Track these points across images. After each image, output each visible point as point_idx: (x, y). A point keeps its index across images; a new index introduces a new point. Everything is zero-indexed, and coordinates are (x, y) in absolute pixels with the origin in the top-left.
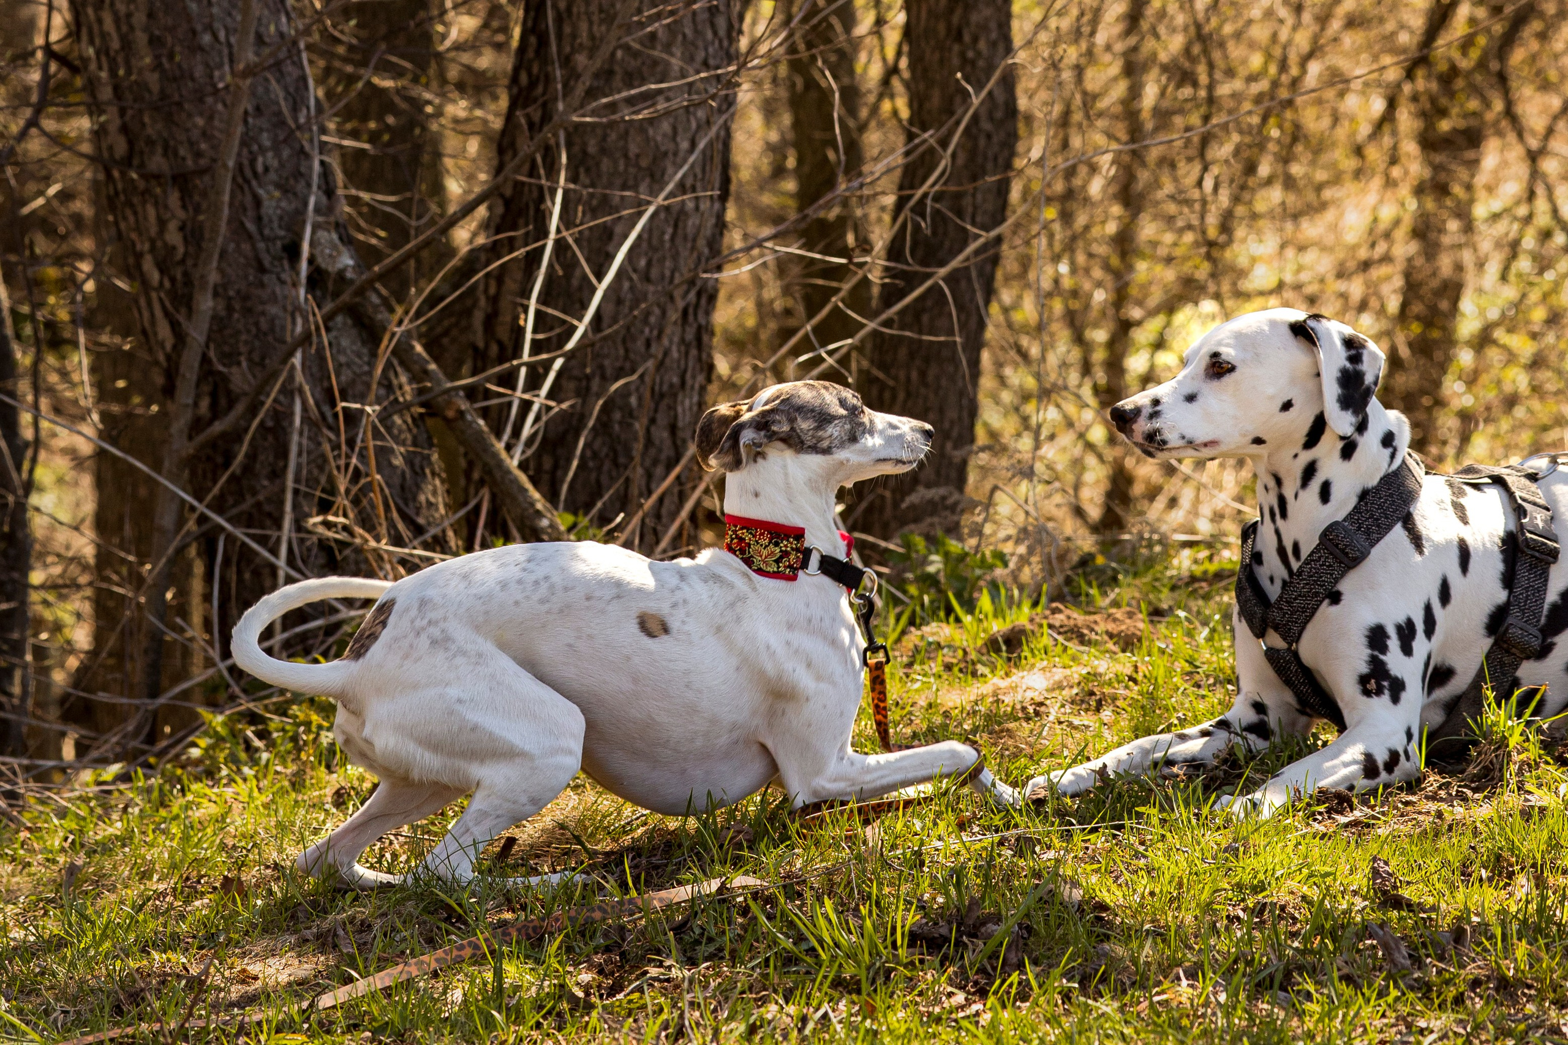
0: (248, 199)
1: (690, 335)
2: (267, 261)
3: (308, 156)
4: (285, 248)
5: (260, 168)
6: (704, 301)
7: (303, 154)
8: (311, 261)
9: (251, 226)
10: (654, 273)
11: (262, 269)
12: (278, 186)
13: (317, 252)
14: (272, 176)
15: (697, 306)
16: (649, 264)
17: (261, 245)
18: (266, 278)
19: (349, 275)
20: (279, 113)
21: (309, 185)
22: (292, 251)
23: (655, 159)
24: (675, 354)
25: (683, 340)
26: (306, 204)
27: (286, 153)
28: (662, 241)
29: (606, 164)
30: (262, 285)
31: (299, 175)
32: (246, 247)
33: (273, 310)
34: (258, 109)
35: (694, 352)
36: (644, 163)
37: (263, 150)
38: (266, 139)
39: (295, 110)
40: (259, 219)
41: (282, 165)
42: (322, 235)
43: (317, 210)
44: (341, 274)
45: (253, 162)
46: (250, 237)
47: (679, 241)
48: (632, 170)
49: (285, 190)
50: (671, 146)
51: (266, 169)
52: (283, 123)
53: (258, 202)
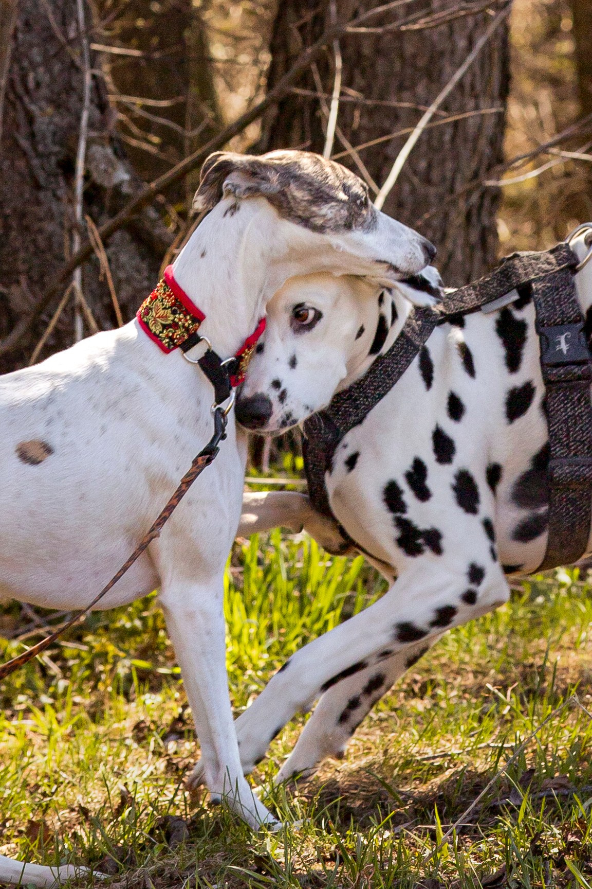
0: (21, 117)
1: (474, 237)
2: (42, 179)
3: (78, 70)
4: (60, 164)
5: (31, 84)
6: (487, 202)
7: (74, 68)
8: (87, 177)
9: (24, 143)
10: (435, 175)
11: (38, 187)
12: (50, 101)
13: (92, 167)
14: (44, 92)
15: (480, 207)
16: (430, 166)
17: (35, 162)
18: (42, 195)
19: (126, 189)
20: (49, 28)
21: (81, 100)
22: (68, 168)
23: (432, 57)
24: (459, 256)
25: (467, 243)
26: (79, 119)
27: (57, 68)
28: (441, 142)
29: (381, 66)
30: (38, 203)
31: (69, 89)
32: (21, 164)
33: (50, 227)
34: (27, 24)
35: (478, 254)
36: (422, 62)
37: (34, 66)
38: (36, 54)
39: (64, 24)
40: (32, 136)
41: (53, 79)
42: (97, 150)
43: (91, 125)
44: (117, 189)
45: (24, 79)
46: (25, 154)
47: (459, 141)
48: (409, 71)
49: (58, 105)
50: (447, 45)
51: (38, 85)
52: (52, 38)
53: (31, 120)
